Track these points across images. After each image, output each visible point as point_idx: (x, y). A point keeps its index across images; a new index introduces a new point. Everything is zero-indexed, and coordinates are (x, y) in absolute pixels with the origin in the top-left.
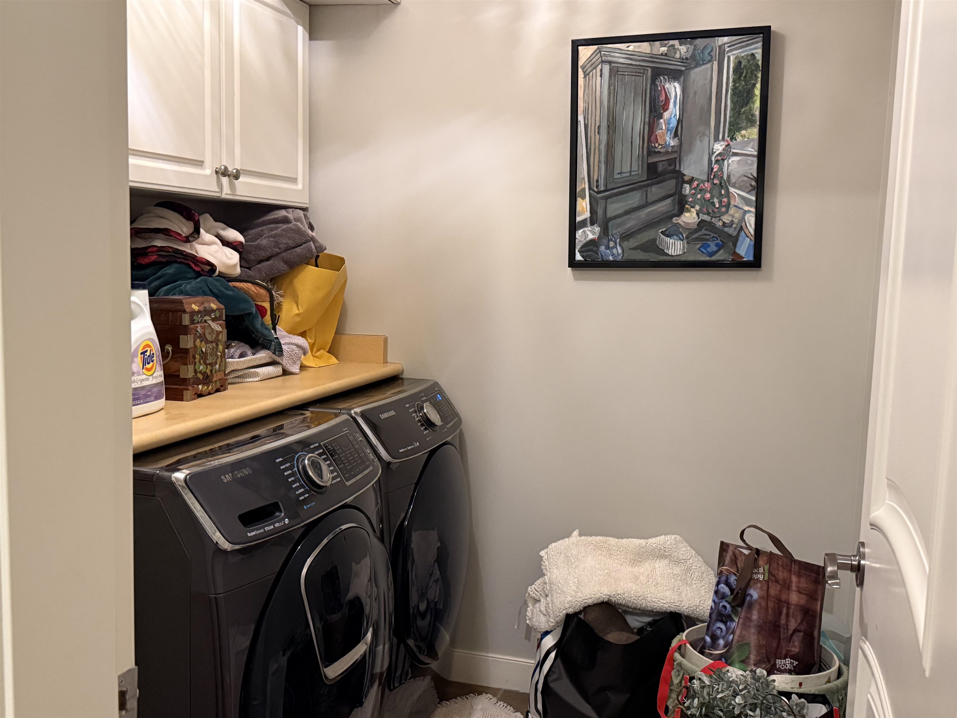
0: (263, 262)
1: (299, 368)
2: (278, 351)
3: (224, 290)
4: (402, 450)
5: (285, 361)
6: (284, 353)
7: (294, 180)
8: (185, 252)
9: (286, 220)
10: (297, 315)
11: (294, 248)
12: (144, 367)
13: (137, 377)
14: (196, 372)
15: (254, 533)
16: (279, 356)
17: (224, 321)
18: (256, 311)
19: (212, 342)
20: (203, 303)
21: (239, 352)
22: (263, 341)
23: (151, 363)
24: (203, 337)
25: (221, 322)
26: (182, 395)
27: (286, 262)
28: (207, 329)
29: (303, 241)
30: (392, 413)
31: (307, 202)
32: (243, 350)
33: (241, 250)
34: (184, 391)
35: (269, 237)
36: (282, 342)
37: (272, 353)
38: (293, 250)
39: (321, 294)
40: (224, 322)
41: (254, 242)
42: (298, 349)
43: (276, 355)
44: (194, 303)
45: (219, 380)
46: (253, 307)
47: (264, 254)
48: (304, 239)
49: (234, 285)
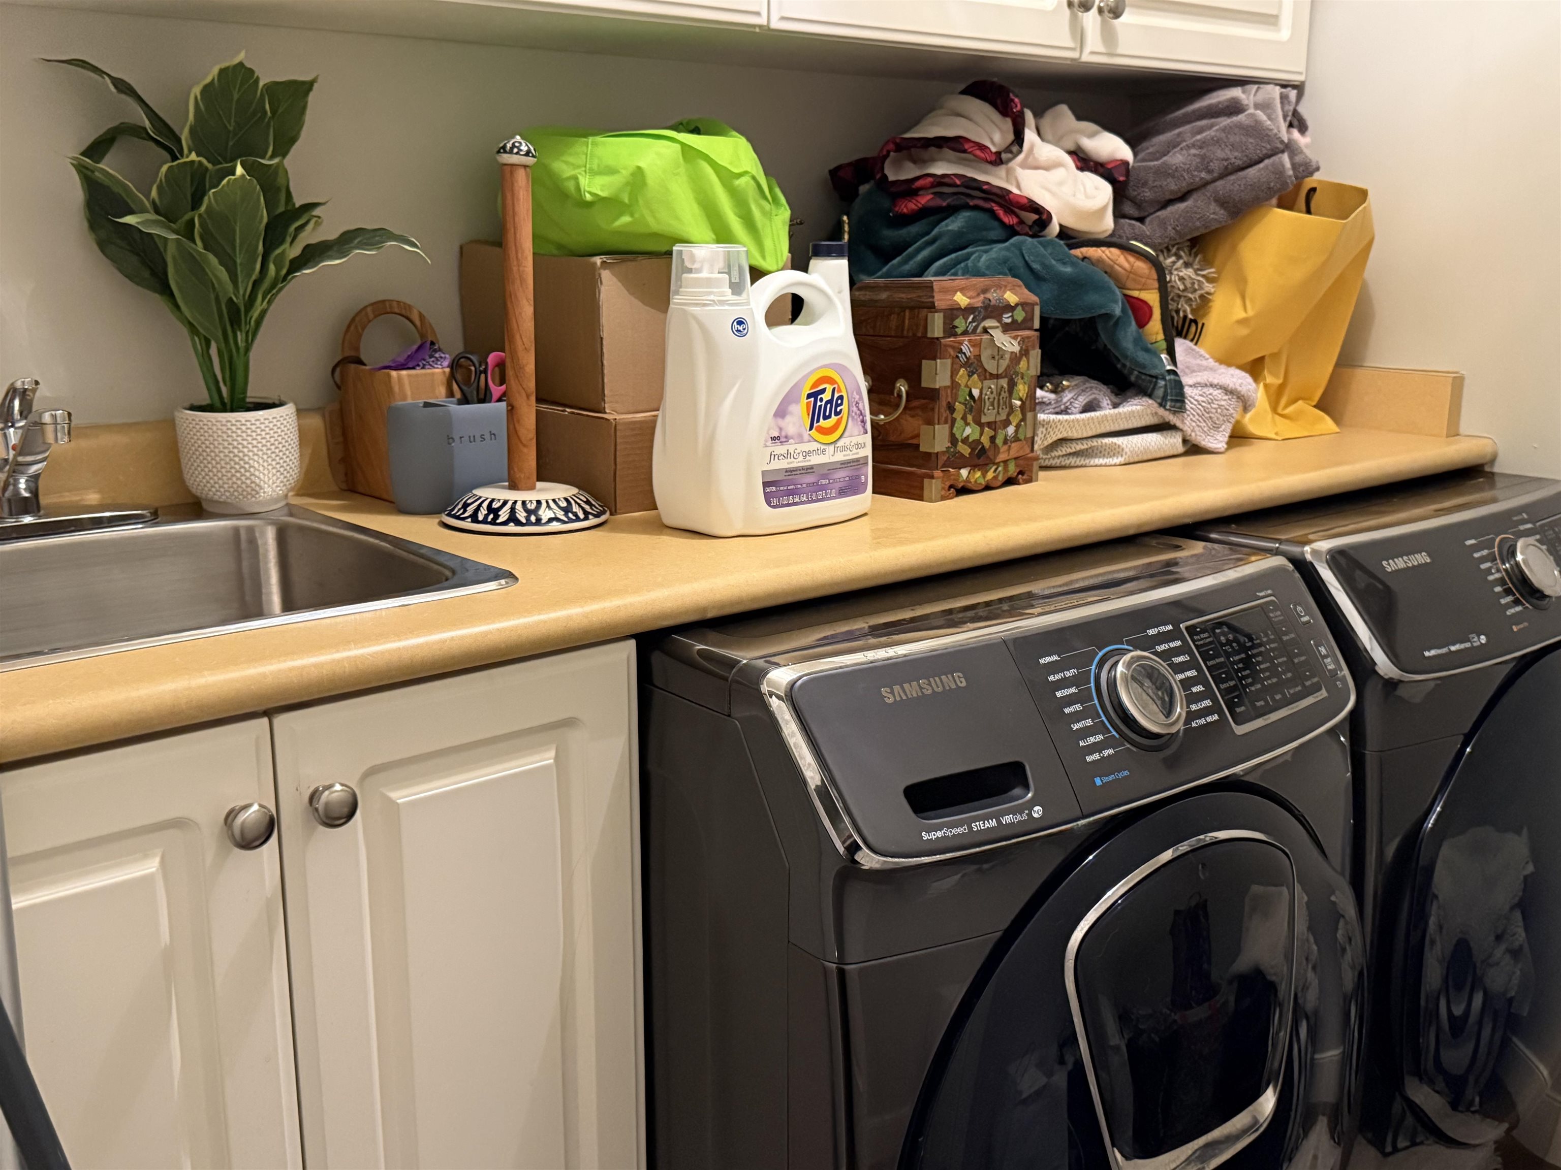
0: (1173, 205)
1: (1226, 439)
2: (1172, 400)
3: (1054, 262)
4: (1433, 652)
5: (1190, 423)
6: (1188, 406)
7: (1270, 20)
8: (988, 183)
9: (1235, 108)
10: (1242, 322)
11: (1242, 169)
12: (815, 425)
13: (797, 446)
14: (953, 440)
15: (939, 834)
16: (1175, 413)
17: (1036, 330)
18: (1123, 310)
19: (997, 377)
20: (985, 291)
21: (1082, 400)
22: (1137, 377)
23: (834, 418)
24: (974, 366)
25: (1027, 333)
26: (922, 488)
27: (1222, 203)
28: (985, 348)
29: (1265, 152)
30: (1422, 558)
31: (1302, 69)
32: (1093, 396)
33: (1122, 179)
34: (926, 481)
35: (1188, 147)
36: (1186, 380)
37: (1156, 405)
38: (1241, 174)
39: (1298, 274)
40: (1037, 334)
41: (1157, 159)
42: (1226, 397)
43: (1166, 409)
44: (962, 290)
45: (1016, 458)
46: (1116, 302)
47: (1173, 186)
48: (1268, 147)
49: (1085, 255)
